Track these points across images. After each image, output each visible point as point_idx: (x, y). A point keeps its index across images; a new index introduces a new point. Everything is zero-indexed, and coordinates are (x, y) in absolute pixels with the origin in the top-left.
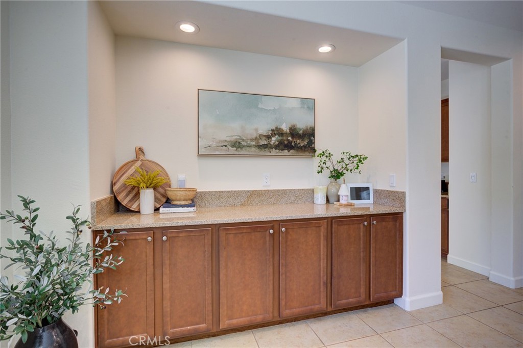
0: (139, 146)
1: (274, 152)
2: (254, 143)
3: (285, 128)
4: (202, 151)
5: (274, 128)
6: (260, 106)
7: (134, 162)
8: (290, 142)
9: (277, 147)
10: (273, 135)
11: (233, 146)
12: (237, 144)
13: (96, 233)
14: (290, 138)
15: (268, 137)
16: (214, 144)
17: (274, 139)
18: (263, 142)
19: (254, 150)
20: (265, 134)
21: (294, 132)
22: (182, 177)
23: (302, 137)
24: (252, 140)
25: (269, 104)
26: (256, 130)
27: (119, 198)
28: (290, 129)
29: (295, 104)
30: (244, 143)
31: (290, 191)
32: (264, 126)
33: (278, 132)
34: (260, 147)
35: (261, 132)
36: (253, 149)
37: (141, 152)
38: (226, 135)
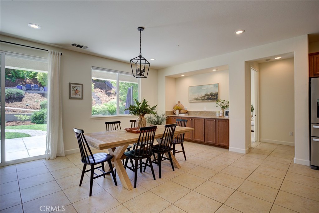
1: (206, 101)
2: (201, 99)
3: (209, 94)
4: (190, 101)
5: (206, 94)
6: (202, 88)
7: (177, 104)
8: (210, 98)
9: (207, 99)
10: (206, 96)
11: (196, 100)
12: (197, 99)
13: (166, 116)
14: (210, 96)
15: (205, 97)
16: (192, 100)
17: (206, 97)
18: (203, 98)
20: (204, 96)
21: (212, 95)
22: (186, 107)
23: (214, 96)
24: (200, 98)
25: (205, 88)
26: (201, 95)
27: (174, 111)
28: (211, 94)
29: (212, 86)
30: (198, 99)
31: (211, 112)
32: (203, 94)
33: (207, 95)
34: (202, 99)
35: (202, 95)
36: (201, 100)
37: (179, 102)
38: (194, 97)
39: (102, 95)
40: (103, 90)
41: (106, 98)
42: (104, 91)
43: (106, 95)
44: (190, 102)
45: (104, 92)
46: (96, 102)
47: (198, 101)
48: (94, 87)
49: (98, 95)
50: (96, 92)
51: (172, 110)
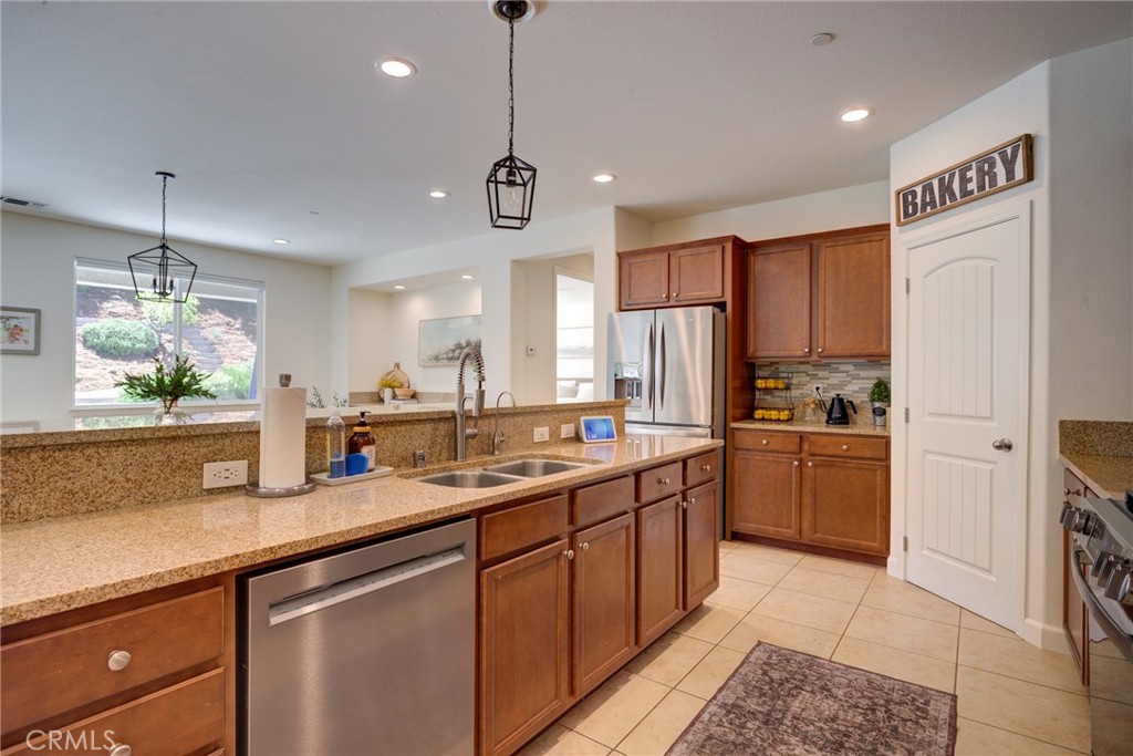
0: (396, 361)
2: (445, 356)
4: (421, 363)
5: (456, 343)
6: (449, 327)
7: (391, 372)
10: (456, 349)
11: (435, 359)
12: (437, 358)
15: (454, 351)
16: (426, 358)
17: (456, 352)
18: (451, 355)
19: (446, 362)
21: (469, 345)
24: (444, 354)
25: (453, 325)
26: (447, 346)
27: (380, 390)
28: (467, 342)
29: (470, 321)
30: (440, 357)
32: (451, 346)
33: (459, 346)
34: (448, 359)
37: (398, 366)
38: (432, 351)
39: (225, 337)
40: (235, 319)
41: (242, 348)
42: (239, 321)
43: (244, 338)
44: (424, 367)
45: (238, 326)
46: (198, 361)
47: (440, 363)
48: (197, 307)
49: (211, 337)
50: (203, 324)
51: (376, 390)
